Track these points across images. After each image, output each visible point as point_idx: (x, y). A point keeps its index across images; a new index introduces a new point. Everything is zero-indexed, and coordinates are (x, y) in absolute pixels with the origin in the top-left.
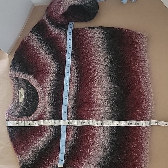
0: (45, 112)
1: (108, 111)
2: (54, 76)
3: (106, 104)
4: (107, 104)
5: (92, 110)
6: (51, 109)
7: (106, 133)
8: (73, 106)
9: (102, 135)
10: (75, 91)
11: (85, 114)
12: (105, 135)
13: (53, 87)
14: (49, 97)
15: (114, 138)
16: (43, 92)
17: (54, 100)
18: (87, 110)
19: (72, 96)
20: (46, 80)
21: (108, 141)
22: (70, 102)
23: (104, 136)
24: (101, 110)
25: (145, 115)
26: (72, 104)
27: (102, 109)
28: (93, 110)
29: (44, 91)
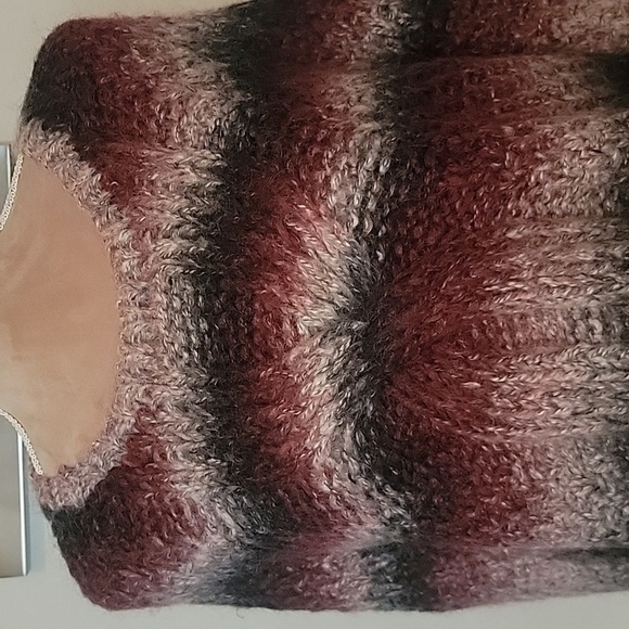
0: (160, 407)
1: (614, 369)
2: (204, 163)
3: (591, 329)
5: (501, 374)
6: (194, 388)
8: (345, 375)
10: (350, 268)
11: (450, 406)
13: (195, 238)
14: (177, 304)
16: (140, 265)
17: (204, 326)
18: (458, 382)
19: (329, 309)
20: (152, 183)
22: (321, 351)
23: (595, 487)
24: (567, 367)
26: (339, 364)
27: (570, 361)
28: (505, 373)
29: (144, 258)
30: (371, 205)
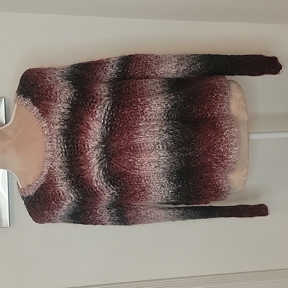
0: (55, 168)
1: (164, 156)
3: (159, 147)
4: (161, 146)
5: (138, 157)
6: (63, 162)
7: (164, 181)
8: (100, 158)
9: (159, 186)
10: (101, 132)
11: (126, 165)
12: (163, 184)
13: (64, 125)
14: (59, 141)
15: (177, 185)
16: (49, 132)
17: (66, 147)
18: (127, 159)
19: (96, 142)
20: (53, 111)
21: (170, 191)
22: (95, 152)
23: (162, 186)
24: (153, 156)
25: (225, 161)
26: (99, 155)
27: (154, 154)
29: (50, 130)
30: (106, 117)
